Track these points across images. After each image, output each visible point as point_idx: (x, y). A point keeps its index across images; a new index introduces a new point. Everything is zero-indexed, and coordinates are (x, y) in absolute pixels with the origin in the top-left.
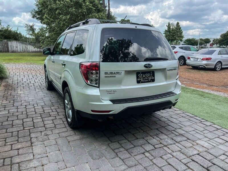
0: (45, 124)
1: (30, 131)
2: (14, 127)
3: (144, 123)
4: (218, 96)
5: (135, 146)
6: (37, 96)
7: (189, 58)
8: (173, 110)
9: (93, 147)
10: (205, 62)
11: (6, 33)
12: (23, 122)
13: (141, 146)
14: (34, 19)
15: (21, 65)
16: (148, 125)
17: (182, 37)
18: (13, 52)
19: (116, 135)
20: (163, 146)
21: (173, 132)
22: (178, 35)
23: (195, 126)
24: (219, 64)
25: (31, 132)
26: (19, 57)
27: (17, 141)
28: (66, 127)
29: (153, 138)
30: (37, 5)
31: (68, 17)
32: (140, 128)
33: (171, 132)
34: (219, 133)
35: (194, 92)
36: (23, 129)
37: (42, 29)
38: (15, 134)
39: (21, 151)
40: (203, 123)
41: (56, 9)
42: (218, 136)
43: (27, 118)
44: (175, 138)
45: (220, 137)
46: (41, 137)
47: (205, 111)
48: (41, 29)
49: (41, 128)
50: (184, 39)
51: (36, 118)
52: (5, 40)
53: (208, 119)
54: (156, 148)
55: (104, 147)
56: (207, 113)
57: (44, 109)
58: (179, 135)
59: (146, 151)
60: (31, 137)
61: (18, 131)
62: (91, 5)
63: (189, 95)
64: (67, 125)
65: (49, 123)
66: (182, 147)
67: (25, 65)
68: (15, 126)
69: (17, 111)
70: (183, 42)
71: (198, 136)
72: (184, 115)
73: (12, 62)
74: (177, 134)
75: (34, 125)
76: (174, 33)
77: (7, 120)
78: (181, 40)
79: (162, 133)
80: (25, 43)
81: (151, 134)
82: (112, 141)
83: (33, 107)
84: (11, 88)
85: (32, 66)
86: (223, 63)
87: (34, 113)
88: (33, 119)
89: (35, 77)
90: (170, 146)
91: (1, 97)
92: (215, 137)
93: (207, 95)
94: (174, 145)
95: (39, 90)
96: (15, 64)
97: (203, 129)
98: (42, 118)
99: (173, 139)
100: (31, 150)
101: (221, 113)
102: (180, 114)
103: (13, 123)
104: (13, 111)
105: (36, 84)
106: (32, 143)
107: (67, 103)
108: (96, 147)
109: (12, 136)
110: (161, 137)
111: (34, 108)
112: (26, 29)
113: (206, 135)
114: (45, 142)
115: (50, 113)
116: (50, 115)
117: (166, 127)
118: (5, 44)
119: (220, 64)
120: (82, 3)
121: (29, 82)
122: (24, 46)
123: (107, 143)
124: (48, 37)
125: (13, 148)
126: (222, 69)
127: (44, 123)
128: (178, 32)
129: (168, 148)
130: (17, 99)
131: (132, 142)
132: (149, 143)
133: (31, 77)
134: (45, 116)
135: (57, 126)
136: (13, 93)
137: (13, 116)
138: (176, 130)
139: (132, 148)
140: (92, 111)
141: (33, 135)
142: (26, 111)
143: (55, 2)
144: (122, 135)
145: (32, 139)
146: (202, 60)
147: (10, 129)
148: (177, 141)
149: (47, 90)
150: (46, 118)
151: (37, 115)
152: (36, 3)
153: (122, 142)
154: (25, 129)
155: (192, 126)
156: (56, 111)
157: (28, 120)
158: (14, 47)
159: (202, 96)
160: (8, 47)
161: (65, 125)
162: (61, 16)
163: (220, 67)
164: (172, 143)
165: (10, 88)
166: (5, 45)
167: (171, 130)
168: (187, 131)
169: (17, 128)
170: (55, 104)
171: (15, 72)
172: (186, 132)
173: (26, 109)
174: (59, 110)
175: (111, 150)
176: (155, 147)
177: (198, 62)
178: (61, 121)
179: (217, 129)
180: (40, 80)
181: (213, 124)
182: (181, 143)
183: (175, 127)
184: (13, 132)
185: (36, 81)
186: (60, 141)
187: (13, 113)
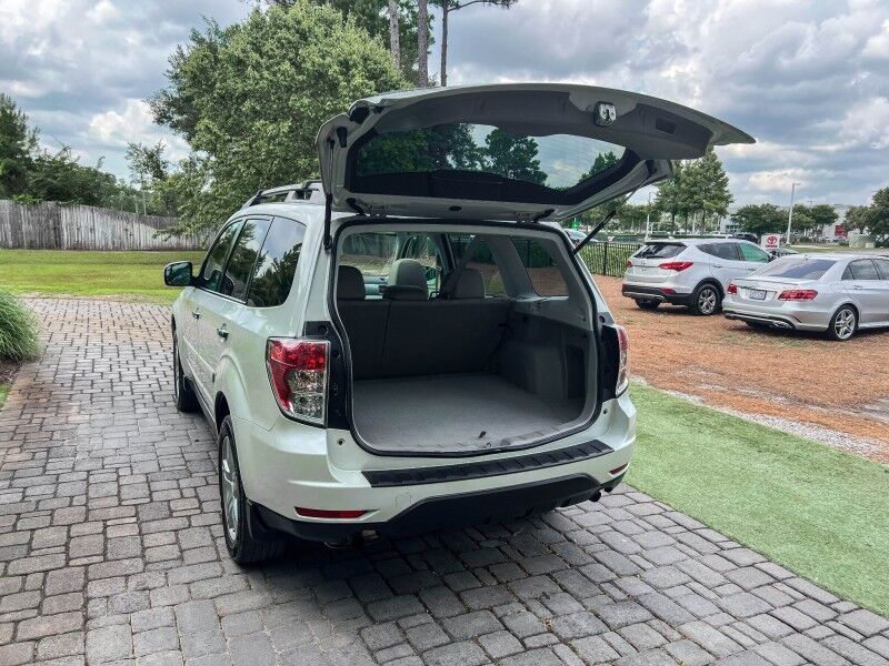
0: (146, 545)
1: (86, 573)
2: (33, 554)
3: (507, 549)
4: (817, 448)
5: (453, 640)
6: (135, 434)
7: (733, 290)
8: (629, 501)
9: (305, 637)
10: (791, 307)
11: (55, 178)
12: (69, 537)
13: (475, 640)
14: (163, 127)
15: (97, 303)
16: (520, 559)
17: (727, 200)
18: (77, 247)
19: (396, 594)
20: (555, 639)
21: (606, 586)
22: (708, 190)
23: (695, 568)
24: (847, 315)
25: (91, 576)
26: (98, 268)
27: (36, 611)
28: (219, 560)
29: (528, 609)
30: (176, 77)
31: (285, 126)
32: (488, 570)
33: (600, 588)
34: (777, 596)
35: (727, 429)
36: (63, 563)
37: (189, 165)
38: (34, 581)
39: (44, 648)
40: (725, 553)
41: (245, 96)
42: (768, 607)
43: (86, 520)
44: (606, 612)
45: (776, 612)
46: (125, 595)
47: (747, 507)
48: (185, 165)
49: (127, 562)
50: (732, 208)
51: (117, 522)
52: (51, 204)
53: (751, 541)
54: (527, 649)
55: (343, 641)
56: (754, 515)
57: (155, 486)
58: (625, 600)
59: (490, 657)
60: (90, 595)
61: (46, 572)
62: (372, 83)
63: (705, 438)
64: (225, 553)
65: (160, 543)
66: (625, 648)
67: (114, 304)
68: (37, 552)
69: (55, 495)
70: (729, 217)
71: (695, 604)
72: (662, 521)
73: (64, 292)
74: (619, 595)
75: (106, 548)
76: (695, 185)
77: (15, 525)
78: (722, 212)
79: (565, 591)
80: (125, 213)
81: (524, 595)
82: (377, 617)
83: (115, 476)
84: (45, 400)
85: (137, 308)
86: (863, 312)
87: (115, 501)
88: (105, 527)
89: (142, 356)
90: (579, 641)
91: (5, 437)
92: (757, 610)
93: (772, 442)
94: (598, 639)
95: (147, 410)
96: (76, 302)
97: (721, 579)
98: (139, 523)
99: (597, 616)
100: (81, 644)
101: (806, 516)
102: (648, 519)
103: (32, 539)
104: (38, 491)
105: (140, 387)
106: (87, 619)
107: (228, 471)
108: (312, 641)
109: (22, 590)
110: (556, 608)
111: (117, 480)
112: (130, 162)
113: (724, 602)
114: (135, 618)
115: (172, 504)
116: (172, 512)
117: (583, 570)
118: (50, 216)
119: (851, 316)
120: (337, 78)
121: (115, 376)
122: (119, 225)
123: (354, 625)
124: (208, 198)
125: (20, 636)
126: (859, 333)
127: (142, 541)
128: (710, 180)
129: (574, 650)
130: (63, 445)
131: (447, 622)
132: (507, 629)
133: (126, 354)
134: (151, 517)
135: (186, 554)
136: (50, 418)
137: (36, 514)
138: (619, 582)
139: (442, 645)
140: (301, 511)
141: (95, 589)
142: (87, 494)
143: (238, 70)
144: (417, 595)
145: (91, 603)
146: (782, 296)
147: (20, 562)
148: (610, 621)
149: (176, 411)
150: (153, 524)
151: (122, 511)
152: (171, 69)
153: (413, 621)
154: (71, 563)
155: (683, 568)
156: (197, 497)
157: (87, 528)
158: (83, 229)
159: (753, 443)
160: (57, 230)
161: (218, 553)
162: (258, 124)
163: (852, 328)
164: (590, 630)
165: (41, 401)
166: (47, 221)
167: (599, 580)
168: (661, 584)
169: (45, 559)
170: (196, 469)
171: (70, 335)
172: (656, 588)
173: (89, 484)
174: (204, 493)
175: (365, 653)
176: (524, 645)
177: (767, 304)
178: (207, 535)
179: (772, 580)
180: (159, 369)
181: (764, 559)
182: (624, 630)
183: (619, 569)
184: (26, 575)
185: (144, 372)
186: (187, 614)
187: (38, 502)
